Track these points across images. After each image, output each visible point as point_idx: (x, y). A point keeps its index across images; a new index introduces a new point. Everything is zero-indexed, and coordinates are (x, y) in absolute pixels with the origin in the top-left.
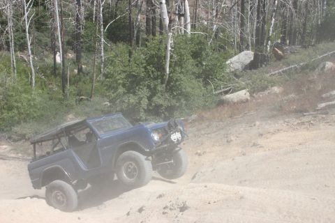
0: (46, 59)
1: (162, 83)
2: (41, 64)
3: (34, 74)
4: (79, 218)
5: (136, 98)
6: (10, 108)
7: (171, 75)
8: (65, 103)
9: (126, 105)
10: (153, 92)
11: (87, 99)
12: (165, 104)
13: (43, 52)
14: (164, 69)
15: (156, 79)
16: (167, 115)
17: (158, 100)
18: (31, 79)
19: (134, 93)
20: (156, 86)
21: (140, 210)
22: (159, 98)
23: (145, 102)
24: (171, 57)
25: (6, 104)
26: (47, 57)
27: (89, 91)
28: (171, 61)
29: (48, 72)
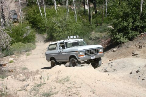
0: (81, 8)
1: (139, 15)
2: (79, 10)
3: (76, 15)
4: (108, 75)
5: (127, 23)
6: (68, 30)
7: (143, 11)
8: (91, 27)
9: (122, 26)
10: (135, 20)
11: (100, 25)
12: (140, 25)
13: (79, 5)
14: (140, 9)
15: (136, 13)
16: (141, 30)
17: (137, 24)
18: (75, 17)
19: (126, 21)
20: (136, 17)
21: (137, 72)
22: (137, 22)
23: (131, 25)
24: (143, 3)
25: (66, 28)
26: (81, 7)
27: (101, 21)
28: (143, 5)
29: (82, 14)
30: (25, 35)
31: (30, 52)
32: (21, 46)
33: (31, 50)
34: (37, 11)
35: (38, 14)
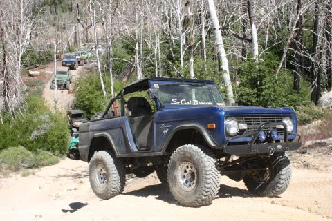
30: (35, 133)
31: (36, 170)
32: (18, 154)
33: (43, 165)
34: (97, 86)
35: (97, 93)
